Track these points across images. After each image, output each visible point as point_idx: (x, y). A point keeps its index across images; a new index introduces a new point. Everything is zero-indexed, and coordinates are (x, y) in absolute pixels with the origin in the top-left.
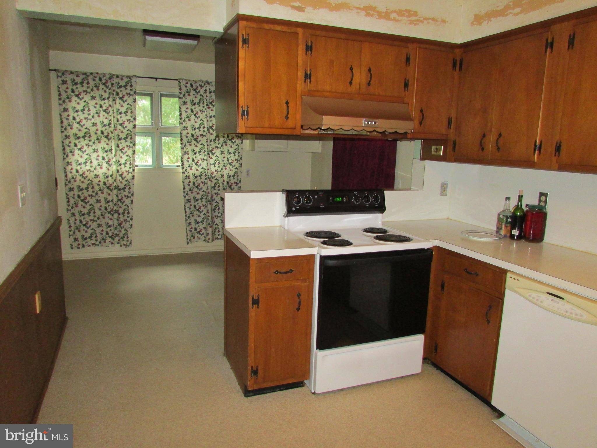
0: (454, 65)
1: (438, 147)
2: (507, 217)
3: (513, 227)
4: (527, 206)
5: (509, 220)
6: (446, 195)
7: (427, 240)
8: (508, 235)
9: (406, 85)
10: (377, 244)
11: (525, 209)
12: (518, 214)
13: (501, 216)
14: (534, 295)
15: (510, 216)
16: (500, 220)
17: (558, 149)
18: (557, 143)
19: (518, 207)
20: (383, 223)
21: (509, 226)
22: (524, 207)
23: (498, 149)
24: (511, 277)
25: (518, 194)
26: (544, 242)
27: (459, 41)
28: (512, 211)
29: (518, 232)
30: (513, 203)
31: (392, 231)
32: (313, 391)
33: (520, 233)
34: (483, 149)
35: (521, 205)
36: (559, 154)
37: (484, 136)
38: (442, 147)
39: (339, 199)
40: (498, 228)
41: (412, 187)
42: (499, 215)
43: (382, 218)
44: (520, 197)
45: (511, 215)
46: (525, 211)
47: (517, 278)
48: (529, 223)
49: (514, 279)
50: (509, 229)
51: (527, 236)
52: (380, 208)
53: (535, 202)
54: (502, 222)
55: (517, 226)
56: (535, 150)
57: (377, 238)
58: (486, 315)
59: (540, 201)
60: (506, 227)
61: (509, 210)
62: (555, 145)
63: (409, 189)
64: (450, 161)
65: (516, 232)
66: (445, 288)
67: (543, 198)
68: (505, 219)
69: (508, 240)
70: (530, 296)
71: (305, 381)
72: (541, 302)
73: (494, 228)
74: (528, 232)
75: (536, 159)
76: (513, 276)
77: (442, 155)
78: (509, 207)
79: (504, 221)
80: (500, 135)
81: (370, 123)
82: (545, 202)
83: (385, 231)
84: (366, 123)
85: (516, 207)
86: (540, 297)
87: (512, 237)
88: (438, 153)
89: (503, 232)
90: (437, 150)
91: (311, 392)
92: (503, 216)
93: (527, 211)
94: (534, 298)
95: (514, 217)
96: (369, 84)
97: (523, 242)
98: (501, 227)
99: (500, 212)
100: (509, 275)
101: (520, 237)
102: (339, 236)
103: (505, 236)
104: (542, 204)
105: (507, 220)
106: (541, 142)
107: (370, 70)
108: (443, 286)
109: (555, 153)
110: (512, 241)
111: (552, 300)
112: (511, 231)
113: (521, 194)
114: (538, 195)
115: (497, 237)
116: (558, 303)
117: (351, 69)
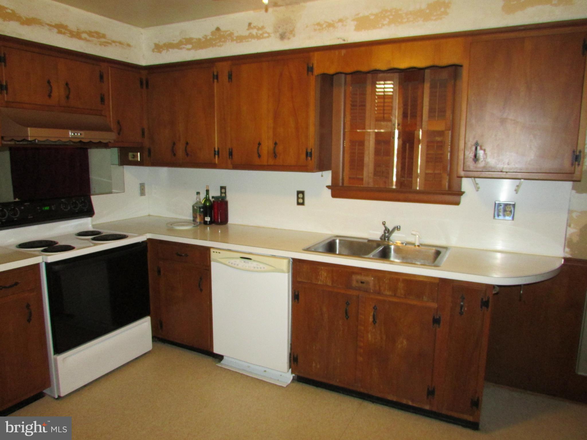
0: (142, 84)
1: (135, 154)
2: (200, 208)
3: (205, 215)
4: (213, 197)
5: (202, 210)
6: (145, 195)
7: (140, 234)
8: (202, 222)
9: (102, 100)
10: (95, 245)
11: (212, 200)
12: (208, 204)
13: (195, 207)
14: (232, 261)
15: (202, 207)
16: (194, 211)
17: (231, 154)
18: (229, 149)
19: (207, 199)
20: (94, 226)
21: (202, 214)
22: (211, 198)
23: (187, 155)
24: (214, 252)
25: (206, 189)
26: (230, 224)
27: (143, 63)
28: (203, 202)
29: (209, 218)
30: (203, 196)
31: (106, 232)
32: (56, 397)
33: (211, 219)
34: (175, 155)
35: (209, 197)
36: (232, 157)
37: (174, 144)
38: (139, 154)
39: (47, 208)
40: (194, 217)
41: (113, 191)
42: (193, 207)
43: (92, 221)
44: (207, 191)
45: (202, 205)
46: (212, 201)
47: (218, 251)
48: (216, 210)
49: (217, 252)
50: (202, 216)
51: (216, 221)
52: (89, 212)
53: (217, 194)
54: (197, 212)
55: (208, 213)
56: (215, 154)
57: (94, 239)
58: (199, 286)
59: (221, 193)
60: (200, 215)
61: (200, 202)
62: (228, 151)
63: (111, 193)
64: (147, 165)
65: (208, 219)
66: (162, 272)
67: (223, 191)
68: (198, 209)
69: (203, 225)
70: (229, 262)
71: (45, 391)
72: (238, 265)
73: (192, 219)
74: (216, 217)
75: (217, 162)
76: (215, 250)
77: (139, 160)
78: (200, 199)
79: (198, 211)
80: (187, 144)
81: (76, 134)
82: (225, 193)
83: (98, 233)
84: (73, 134)
85: (205, 199)
86: (236, 261)
87: (205, 223)
88: (135, 159)
89: (198, 220)
90: (135, 156)
91: (54, 398)
92: (197, 207)
93: (214, 201)
94: (232, 263)
95: (205, 207)
96: (68, 97)
97: (214, 226)
98: (196, 216)
99: (194, 204)
100: (212, 250)
101: (211, 222)
102: (57, 243)
103: (200, 223)
104: (223, 195)
105: (200, 210)
106: (218, 149)
107: (67, 84)
108: (159, 272)
109: (229, 157)
110: (206, 226)
111: (244, 262)
112: (204, 219)
113: (208, 189)
114: (219, 188)
115: (194, 224)
116: (248, 263)
117: (49, 82)
